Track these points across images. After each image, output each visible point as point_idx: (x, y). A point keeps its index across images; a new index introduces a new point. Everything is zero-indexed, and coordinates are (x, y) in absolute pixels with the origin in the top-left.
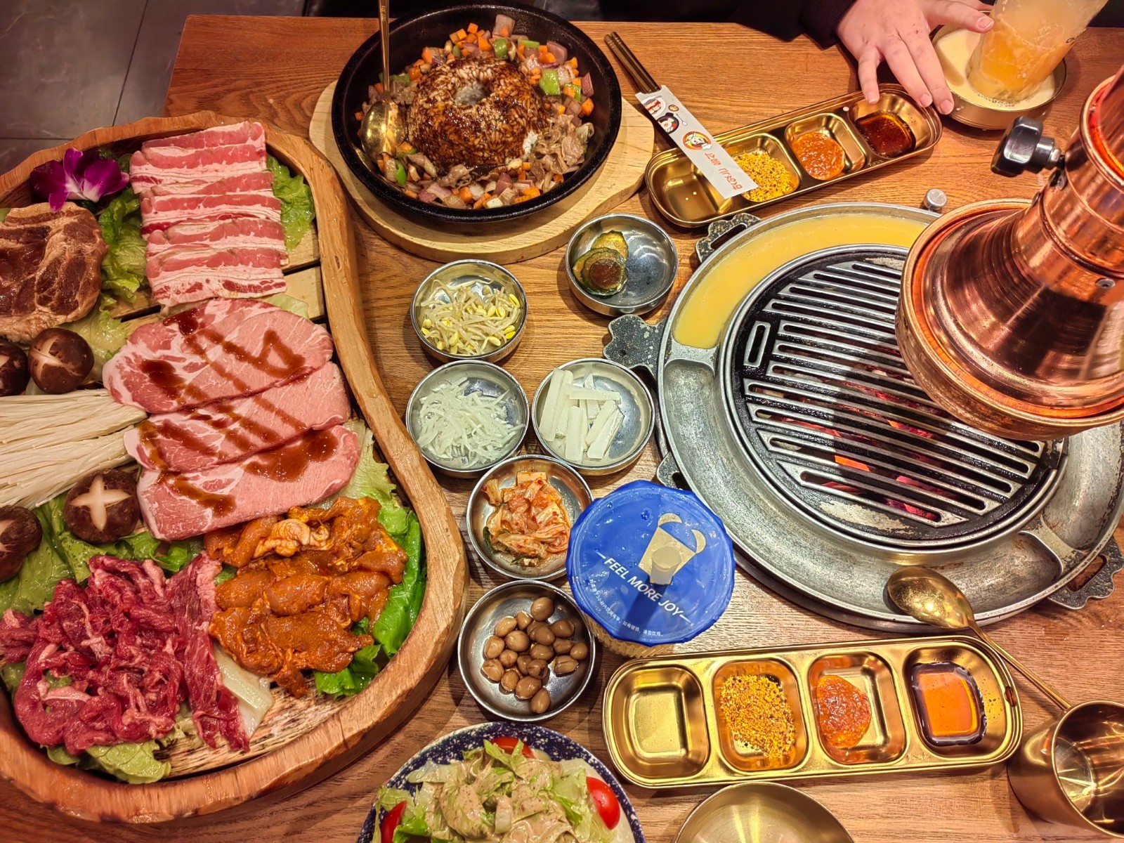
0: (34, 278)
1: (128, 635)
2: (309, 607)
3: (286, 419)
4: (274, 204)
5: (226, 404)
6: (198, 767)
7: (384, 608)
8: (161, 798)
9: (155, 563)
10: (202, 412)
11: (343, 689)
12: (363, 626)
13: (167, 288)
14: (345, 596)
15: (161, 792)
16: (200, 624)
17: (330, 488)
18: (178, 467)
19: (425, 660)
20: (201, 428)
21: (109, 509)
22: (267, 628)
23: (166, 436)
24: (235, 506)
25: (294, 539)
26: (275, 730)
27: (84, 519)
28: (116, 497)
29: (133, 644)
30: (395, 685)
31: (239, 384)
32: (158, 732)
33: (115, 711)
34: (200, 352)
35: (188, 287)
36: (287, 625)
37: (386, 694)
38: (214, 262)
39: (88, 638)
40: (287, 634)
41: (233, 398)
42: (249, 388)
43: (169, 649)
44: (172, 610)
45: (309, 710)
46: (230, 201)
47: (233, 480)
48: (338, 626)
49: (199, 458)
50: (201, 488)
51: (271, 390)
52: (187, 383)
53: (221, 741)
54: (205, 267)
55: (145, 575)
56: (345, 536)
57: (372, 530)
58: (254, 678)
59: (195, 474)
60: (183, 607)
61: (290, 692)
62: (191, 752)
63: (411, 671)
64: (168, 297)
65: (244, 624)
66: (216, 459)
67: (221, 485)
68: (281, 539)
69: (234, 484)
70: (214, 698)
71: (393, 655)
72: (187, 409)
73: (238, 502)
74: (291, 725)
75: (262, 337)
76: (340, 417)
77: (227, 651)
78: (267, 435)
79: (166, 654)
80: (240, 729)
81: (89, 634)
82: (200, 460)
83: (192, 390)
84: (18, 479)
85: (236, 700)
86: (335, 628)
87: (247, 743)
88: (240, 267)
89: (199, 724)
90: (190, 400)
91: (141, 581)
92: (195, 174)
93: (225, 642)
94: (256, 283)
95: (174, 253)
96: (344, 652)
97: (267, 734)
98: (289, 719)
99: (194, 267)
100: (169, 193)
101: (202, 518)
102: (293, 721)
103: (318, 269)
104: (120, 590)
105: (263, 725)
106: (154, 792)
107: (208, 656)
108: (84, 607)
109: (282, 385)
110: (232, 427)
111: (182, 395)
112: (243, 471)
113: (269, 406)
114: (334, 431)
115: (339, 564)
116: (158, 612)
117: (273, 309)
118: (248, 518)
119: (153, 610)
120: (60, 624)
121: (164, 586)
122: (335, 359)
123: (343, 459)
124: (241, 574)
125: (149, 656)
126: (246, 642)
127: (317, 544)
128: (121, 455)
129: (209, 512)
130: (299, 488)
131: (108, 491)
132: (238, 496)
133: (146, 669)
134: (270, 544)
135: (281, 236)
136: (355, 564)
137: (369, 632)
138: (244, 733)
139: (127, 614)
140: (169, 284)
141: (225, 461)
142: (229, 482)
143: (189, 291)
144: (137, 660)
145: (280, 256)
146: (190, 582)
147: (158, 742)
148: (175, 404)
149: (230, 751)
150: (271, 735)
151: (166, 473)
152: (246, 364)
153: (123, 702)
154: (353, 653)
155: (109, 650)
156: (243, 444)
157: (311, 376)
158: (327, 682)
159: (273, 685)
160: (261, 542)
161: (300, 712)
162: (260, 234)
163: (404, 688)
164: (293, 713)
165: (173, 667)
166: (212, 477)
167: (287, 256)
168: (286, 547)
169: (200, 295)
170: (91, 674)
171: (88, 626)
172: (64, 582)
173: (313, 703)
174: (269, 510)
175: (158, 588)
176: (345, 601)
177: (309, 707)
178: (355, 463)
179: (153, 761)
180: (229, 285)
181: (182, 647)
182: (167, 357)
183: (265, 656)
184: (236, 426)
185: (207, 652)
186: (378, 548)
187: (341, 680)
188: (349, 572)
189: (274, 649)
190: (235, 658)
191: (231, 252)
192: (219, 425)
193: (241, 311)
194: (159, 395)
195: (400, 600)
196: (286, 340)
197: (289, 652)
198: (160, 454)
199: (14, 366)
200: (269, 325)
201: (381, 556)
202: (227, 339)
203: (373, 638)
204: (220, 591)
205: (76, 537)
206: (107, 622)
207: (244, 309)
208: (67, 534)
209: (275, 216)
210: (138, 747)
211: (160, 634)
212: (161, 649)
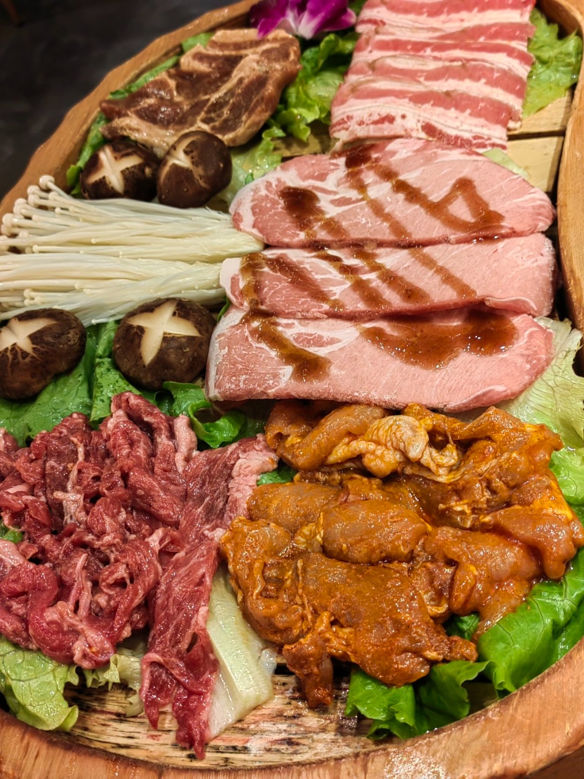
0: (208, 100)
1: (112, 502)
2: (383, 560)
3: (449, 279)
4: (523, 58)
5: (368, 249)
6: (120, 746)
7: (514, 610)
8: (40, 760)
9: (191, 425)
10: (331, 252)
11: (392, 719)
12: (465, 627)
13: (349, 118)
14: (451, 562)
15: (44, 749)
16: (213, 529)
17: (484, 394)
18: (272, 306)
19: (568, 729)
20: (323, 269)
21: (167, 339)
22: (304, 569)
23: (274, 269)
24: (327, 375)
25: (397, 449)
26: (256, 744)
27: (132, 341)
28: (183, 329)
29: (114, 516)
30: (492, 751)
31: (397, 228)
32: (85, 656)
33: (45, 596)
34: (362, 187)
35: (376, 118)
36: (336, 572)
37: (468, 759)
38: (419, 99)
39: (64, 490)
40: (331, 589)
41: (381, 244)
42: (410, 235)
43: (155, 540)
44: (186, 496)
45: (322, 736)
46: (467, 48)
47: (339, 341)
48: (422, 605)
49: (304, 301)
50: (292, 339)
51: (440, 247)
52: (328, 216)
53: (169, 722)
54: (407, 100)
55: (172, 435)
56: (484, 468)
57: (535, 472)
58: (257, 644)
59: (290, 321)
60: (201, 498)
61: (301, 693)
62: (121, 717)
63: (533, 737)
64: (347, 129)
65: (274, 552)
66: (326, 307)
67: (319, 342)
68: (378, 443)
69: (339, 345)
70: (184, 645)
71: (504, 693)
72: (315, 246)
73: (334, 371)
74: (284, 747)
75: (453, 182)
76: (533, 305)
77: (233, 583)
78: (411, 293)
79: (147, 545)
80: (204, 716)
81: (69, 486)
82: (303, 303)
83: (331, 225)
84: (88, 284)
85: (215, 665)
86: (415, 604)
87: (204, 743)
88: (453, 112)
89: (147, 675)
90: (322, 235)
91: (163, 440)
92: (435, 22)
93: (235, 567)
94: (467, 135)
95: (373, 81)
96: (417, 653)
97: (239, 744)
98: (284, 736)
99: (393, 98)
100: (392, 34)
101: (275, 376)
102: (290, 742)
103: (561, 138)
104: (132, 444)
105: (239, 725)
106: (35, 744)
107: (203, 576)
108: (81, 450)
109: (459, 242)
110: (365, 277)
111: (315, 228)
112: (357, 334)
113: (429, 262)
114: (517, 321)
115: (459, 509)
116: (165, 489)
117: (480, 158)
118: (340, 398)
119: (159, 484)
120: (45, 462)
121: (188, 459)
122: (553, 233)
123: (520, 361)
124: (300, 481)
125: (125, 540)
126: (267, 580)
127: (433, 466)
128: (211, 288)
129: (288, 370)
130: (432, 380)
131: (176, 318)
132: (336, 362)
133: (112, 557)
134: (360, 445)
135: (521, 94)
136: (487, 519)
137: (475, 639)
138: (206, 724)
139: (125, 476)
140: (355, 114)
141: (337, 315)
142: (332, 342)
143: (375, 123)
144: (107, 539)
145: (511, 115)
146: (225, 466)
147: (80, 671)
148: (302, 236)
149: (174, 745)
150: (245, 750)
151: (255, 313)
152: (417, 206)
153: (63, 589)
154: (432, 663)
155: (82, 516)
156: (371, 297)
157: (506, 241)
158: (369, 695)
159: (280, 670)
160: (346, 440)
161: (308, 732)
162: (493, 83)
163: (510, 764)
164: (294, 729)
165: (145, 567)
166: (311, 329)
167: (520, 120)
168: (382, 457)
169: (386, 129)
170: (47, 539)
171: (74, 475)
172: (75, 416)
173: (333, 726)
174: (375, 396)
175: (179, 458)
176: (449, 571)
177: (324, 730)
178: (538, 372)
179: (60, 696)
180: (429, 129)
181: (172, 548)
182: (317, 188)
183: (285, 611)
184: (373, 276)
185: (202, 571)
186: (537, 505)
187: (394, 701)
188: (472, 529)
189: (303, 605)
190: (240, 598)
191: (448, 94)
192: (347, 270)
193: (435, 153)
194: (287, 223)
195: (551, 608)
196: (484, 192)
197: (325, 617)
198: (257, 288)
199: (143, 172)
200: (466, 172)
201: (538, 517)
202: (401, 177)
203: (478, 649)
204: (260, 492)
205: (116, 366)
206: (97, 479)
207: (439, 151)
208: (107, 361)
209: (521, 70)
210: (51, 666)
211: (155, 520)
212: (144, 537)
